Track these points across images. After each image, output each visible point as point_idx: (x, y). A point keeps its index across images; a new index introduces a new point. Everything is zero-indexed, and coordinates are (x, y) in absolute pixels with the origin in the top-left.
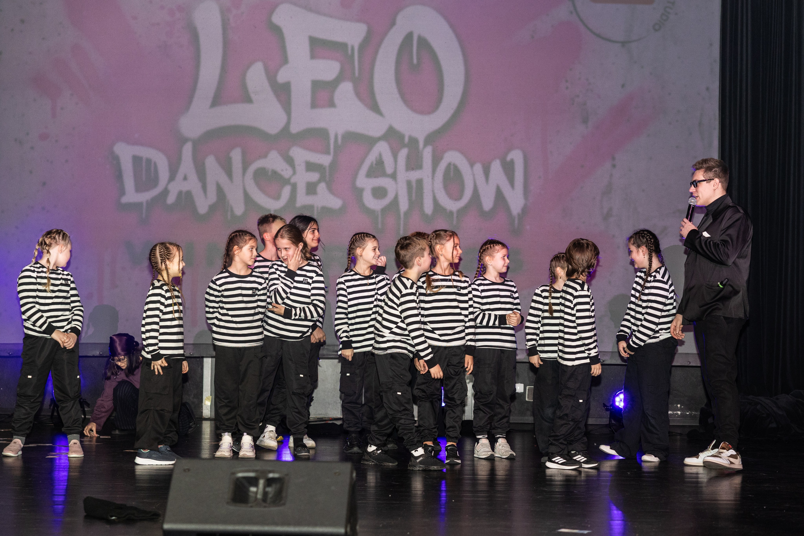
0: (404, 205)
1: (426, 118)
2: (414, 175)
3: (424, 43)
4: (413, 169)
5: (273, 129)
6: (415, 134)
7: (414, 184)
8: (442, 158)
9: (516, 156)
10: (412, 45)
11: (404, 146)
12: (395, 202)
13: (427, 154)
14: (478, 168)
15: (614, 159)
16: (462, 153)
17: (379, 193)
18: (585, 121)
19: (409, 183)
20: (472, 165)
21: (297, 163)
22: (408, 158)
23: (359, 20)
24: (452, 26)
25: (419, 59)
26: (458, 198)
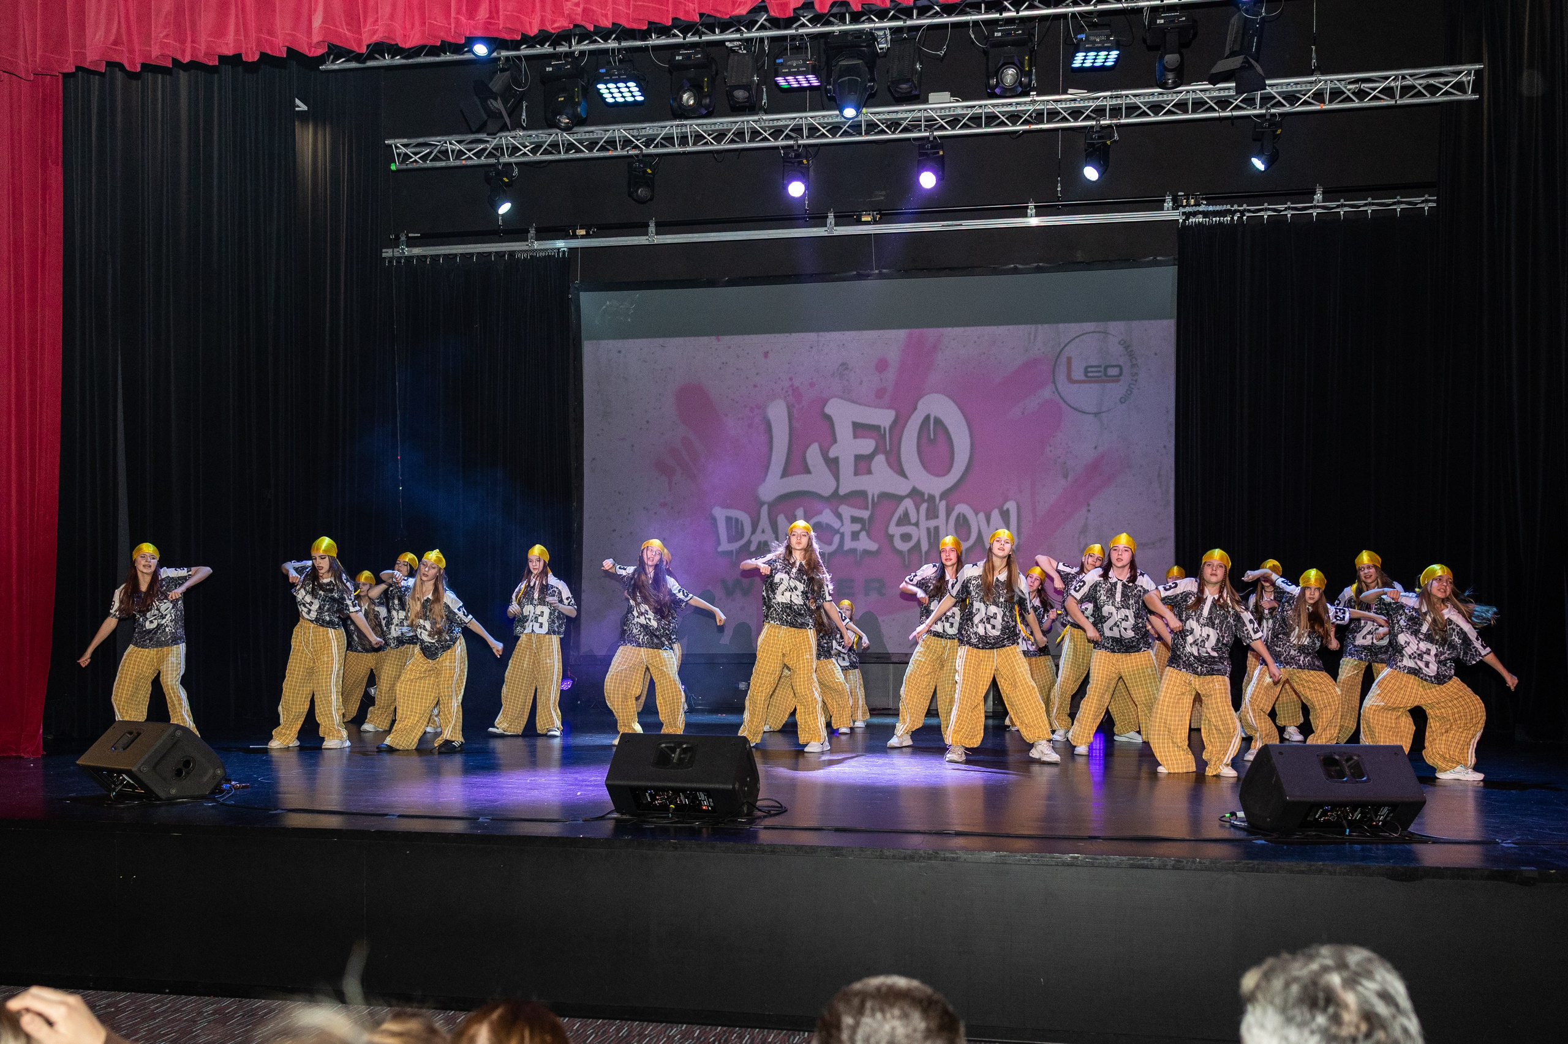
0: (925, 546)
1: (941, 479)
2: (932, 523)
3: (938, 422)
4: (931, 519)
5: (827, 492)
6: (932, 492)
7: (932, 531)
8: (953, 510)
9: (1011, 506)
10: (929, 423)
11: (924, 501)
12: (918, 543)
13: (942, 506)
14: (982, 516)
15: (1089, 505)
16: (968, 504)
17: (906, 537)
18: (1066, 476)
19: (928, 529)
20: (977, 514)
21: (844, 517)
22: (928, 510)
23: (890, 407)
24: (960, 408)
25: (934, 434)
26: (967, 540)
